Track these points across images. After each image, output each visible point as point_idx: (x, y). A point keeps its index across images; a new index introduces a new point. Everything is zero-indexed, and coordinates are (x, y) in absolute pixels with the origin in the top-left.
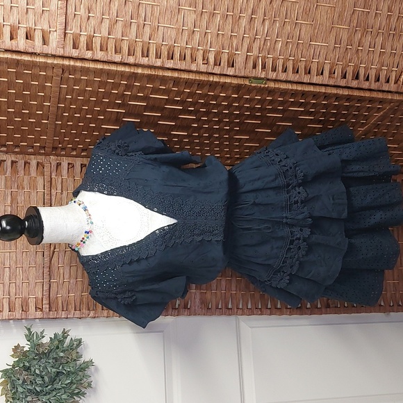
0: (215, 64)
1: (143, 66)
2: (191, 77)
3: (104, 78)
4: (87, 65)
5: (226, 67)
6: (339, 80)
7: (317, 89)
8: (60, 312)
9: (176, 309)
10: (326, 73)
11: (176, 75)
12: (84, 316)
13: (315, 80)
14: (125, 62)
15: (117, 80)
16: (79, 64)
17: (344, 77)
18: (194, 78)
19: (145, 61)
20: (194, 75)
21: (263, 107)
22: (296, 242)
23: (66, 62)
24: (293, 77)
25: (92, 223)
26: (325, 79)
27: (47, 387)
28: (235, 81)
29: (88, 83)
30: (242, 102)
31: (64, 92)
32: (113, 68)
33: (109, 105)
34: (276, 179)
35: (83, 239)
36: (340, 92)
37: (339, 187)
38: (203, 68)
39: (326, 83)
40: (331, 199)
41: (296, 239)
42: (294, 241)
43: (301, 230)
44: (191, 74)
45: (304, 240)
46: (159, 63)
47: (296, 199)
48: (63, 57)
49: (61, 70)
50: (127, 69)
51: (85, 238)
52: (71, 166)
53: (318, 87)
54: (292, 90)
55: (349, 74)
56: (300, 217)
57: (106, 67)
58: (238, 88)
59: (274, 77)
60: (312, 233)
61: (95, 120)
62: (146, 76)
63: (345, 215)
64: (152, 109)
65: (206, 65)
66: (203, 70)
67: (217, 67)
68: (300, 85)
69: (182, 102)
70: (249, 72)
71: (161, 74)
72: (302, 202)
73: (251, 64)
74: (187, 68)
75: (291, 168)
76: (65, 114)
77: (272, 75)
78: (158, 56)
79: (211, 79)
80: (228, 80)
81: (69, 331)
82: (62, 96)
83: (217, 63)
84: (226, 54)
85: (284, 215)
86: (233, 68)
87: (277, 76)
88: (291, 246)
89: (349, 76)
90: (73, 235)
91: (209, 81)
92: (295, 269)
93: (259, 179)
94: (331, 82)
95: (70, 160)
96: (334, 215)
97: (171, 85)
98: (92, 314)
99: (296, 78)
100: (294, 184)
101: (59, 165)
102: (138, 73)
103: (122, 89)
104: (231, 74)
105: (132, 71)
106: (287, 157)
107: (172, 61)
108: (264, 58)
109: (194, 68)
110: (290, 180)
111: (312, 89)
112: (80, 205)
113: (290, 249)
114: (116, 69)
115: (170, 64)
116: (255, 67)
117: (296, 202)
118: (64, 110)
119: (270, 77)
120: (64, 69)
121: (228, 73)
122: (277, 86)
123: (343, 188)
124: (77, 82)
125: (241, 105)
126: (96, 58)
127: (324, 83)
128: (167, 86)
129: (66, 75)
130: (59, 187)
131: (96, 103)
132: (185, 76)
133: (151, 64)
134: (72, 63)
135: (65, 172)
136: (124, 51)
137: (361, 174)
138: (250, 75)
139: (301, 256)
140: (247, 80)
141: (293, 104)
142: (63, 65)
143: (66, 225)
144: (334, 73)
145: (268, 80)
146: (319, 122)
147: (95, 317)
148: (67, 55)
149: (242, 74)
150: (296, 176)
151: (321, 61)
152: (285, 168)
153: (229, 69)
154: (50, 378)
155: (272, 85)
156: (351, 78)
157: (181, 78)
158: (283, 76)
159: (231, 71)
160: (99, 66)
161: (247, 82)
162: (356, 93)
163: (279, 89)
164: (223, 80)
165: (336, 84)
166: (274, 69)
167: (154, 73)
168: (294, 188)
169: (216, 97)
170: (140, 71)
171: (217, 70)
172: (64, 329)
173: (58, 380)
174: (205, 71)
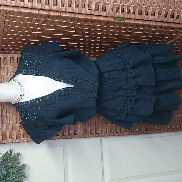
0: (95, 10)
1: (54, 11)
2: (81, 17)
3: (31, 17)
4: (20, 10)
5: (101, 11)
6: (163, 18)
7: (151, 23)
8: (8, 140)
9: (70, 135)
10: (157, 14)
11: (73, 16)
12: (21, 141)
13: (151, 18)
14: (43, 8)
15: (38, 18)
16: (15, 10)
17: (166, 16)
18: (83, 17)
19: (55, 8)
20: (83, 16)
21: (120, 31)
22: (129, 98)
23: (8, 9)
24: (138, 17)
25: (24, 90)
26: (156, 17)
27: (2, 180)
28: (106, 19)
29: (21, 19)
30: (108, 29)
31: (7, 24)
32: (36, 12)
33: (33, 30)
34: (119, 65)
35: (19, 99)
36: (163, 25)
37: (151, 69)
38: (88, 12)
39: (156, 20)
40: (147, 76)
41: (129, 96)
42: (128, 97)
43: (132, 92)
44: (81, 15)
45: (134, 97)
46: (63, 9)
47: (129, 76)
48: (6, 6)
49: (5, 13)
50: (44, 13)
51: (20, 99)
52: (12, 59)
53: (151, 22)
54: (137, 24)
55: (169, 15)
56: (132, 85)
57: (32, 11)
58: (108, 23)
59: (128, 17)
60: (137, 93)
61: (25, 37)
62: (55, 16)
63: (154, 84)
64: (58, 32)
65: (90, 10)
66: (88, 13)
67: (96, 12)
68: (142, 21)
69: (75, 29)
70: (114, 14)
71: (64, 15)
72: (132, 78)
73: (116, 9)
74: (79, 12)
75: (127, 59)
76: (7, 34)
77: (127, 16)
78: (63, 5)
79: (93, 18)
80: (102, 19)
81: (13, 150)
82: (6, 26)
83: (97, 9)
84: (102, 4)
85: (124, 84)
86: (106, 12)
87: (130, 16)
88: (127, 100)
89: (169, 16)
90: (12, 98)
91: (91, 19)
92: (129, 111)
93: (110, 65)
94: (159, 20)
95: (11, 56)
96: (149, 84)
97: (69, 21)
98: (25, 139)
99: (140, 17)
100: (128, 68)
101: (5, 58)
102: (50, 15)
103: (41, 22)
104: (104, 15)
105: (47, 14)
106: (124, 54)
107: (71, 8)
108: (123, 6)
109: (83, 12)
110: (126, 66)
111: (148, 23)
112: (16, 81)
113: (126, 101)
114: (37, 12)
115: (70, 10)
116: (118, 11)
117: (130, 78)
118: (7, 32)
119: (126, 17)
120: (6, 12)
121: (102, 15)
122: (129, 22)
123: (153, 70)
124: (14, 18)
125: (108, 30)
126: (26, 7)
127: (155, 20)
128: (67, 21)
129: (8, 15)
130: (6, 71)
131: (26, 29)
132: (78, 16)
133: (58, 10)
134: (11, 9)
135: (9, 62)
136: (42, 2)
137: (162, 61)
138: (115, 16)
139: (132, 105)
140: (113, 18)
141: (136, 30)
142: (6, 10)
143: (9, 92)
144: (161, 14)
145: (124, 18)
146: (149, 38)
147: (27, 142)
148: (9, 5)
149: (111, 15)
150: (129, 64)
151: (154, 8)
152: (124, 60)
153: (104, 12)
154: (4, 176)
155: (126, 21)
156: (169, 17)
157: (75, 18)
158: (133, 16)
159: (104, 14)
160: (28, 11)
161: (113, 20)
162: (172, 25)
163: (130, 23)
164: (99, 18)
165: (161, 21)
166: (128, 12)
167: (60, 15)
168: (128, 70)
169: (94, 27)
170: (52, 13)
171: (96, 13)
172: (11, 149)
173: (8, 176)
174: (90, 14)
